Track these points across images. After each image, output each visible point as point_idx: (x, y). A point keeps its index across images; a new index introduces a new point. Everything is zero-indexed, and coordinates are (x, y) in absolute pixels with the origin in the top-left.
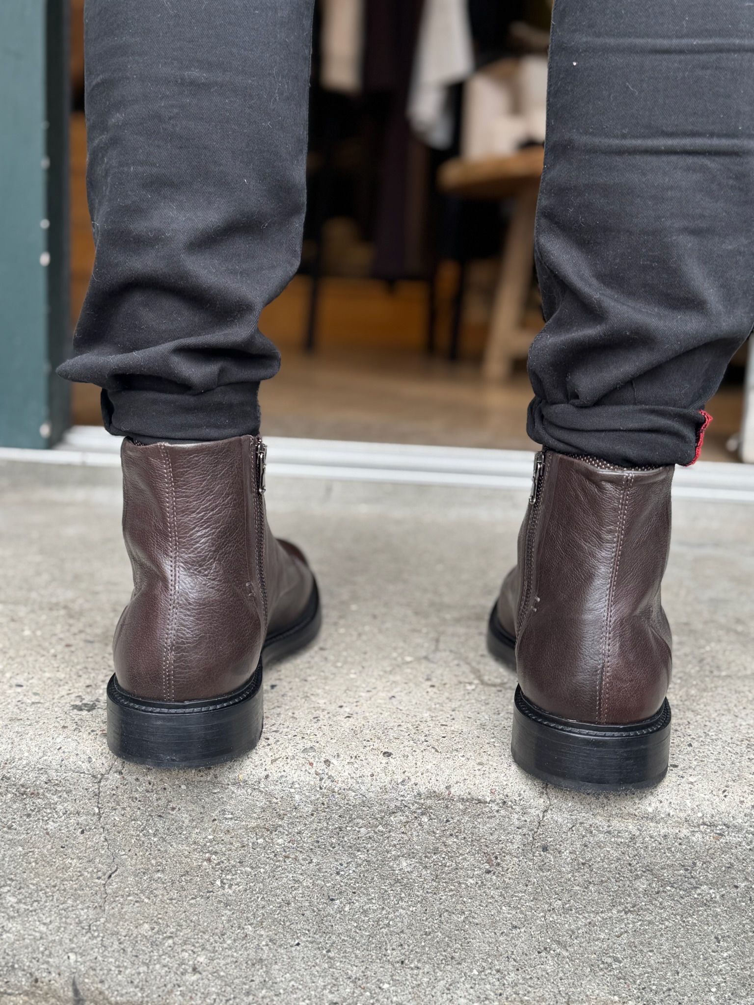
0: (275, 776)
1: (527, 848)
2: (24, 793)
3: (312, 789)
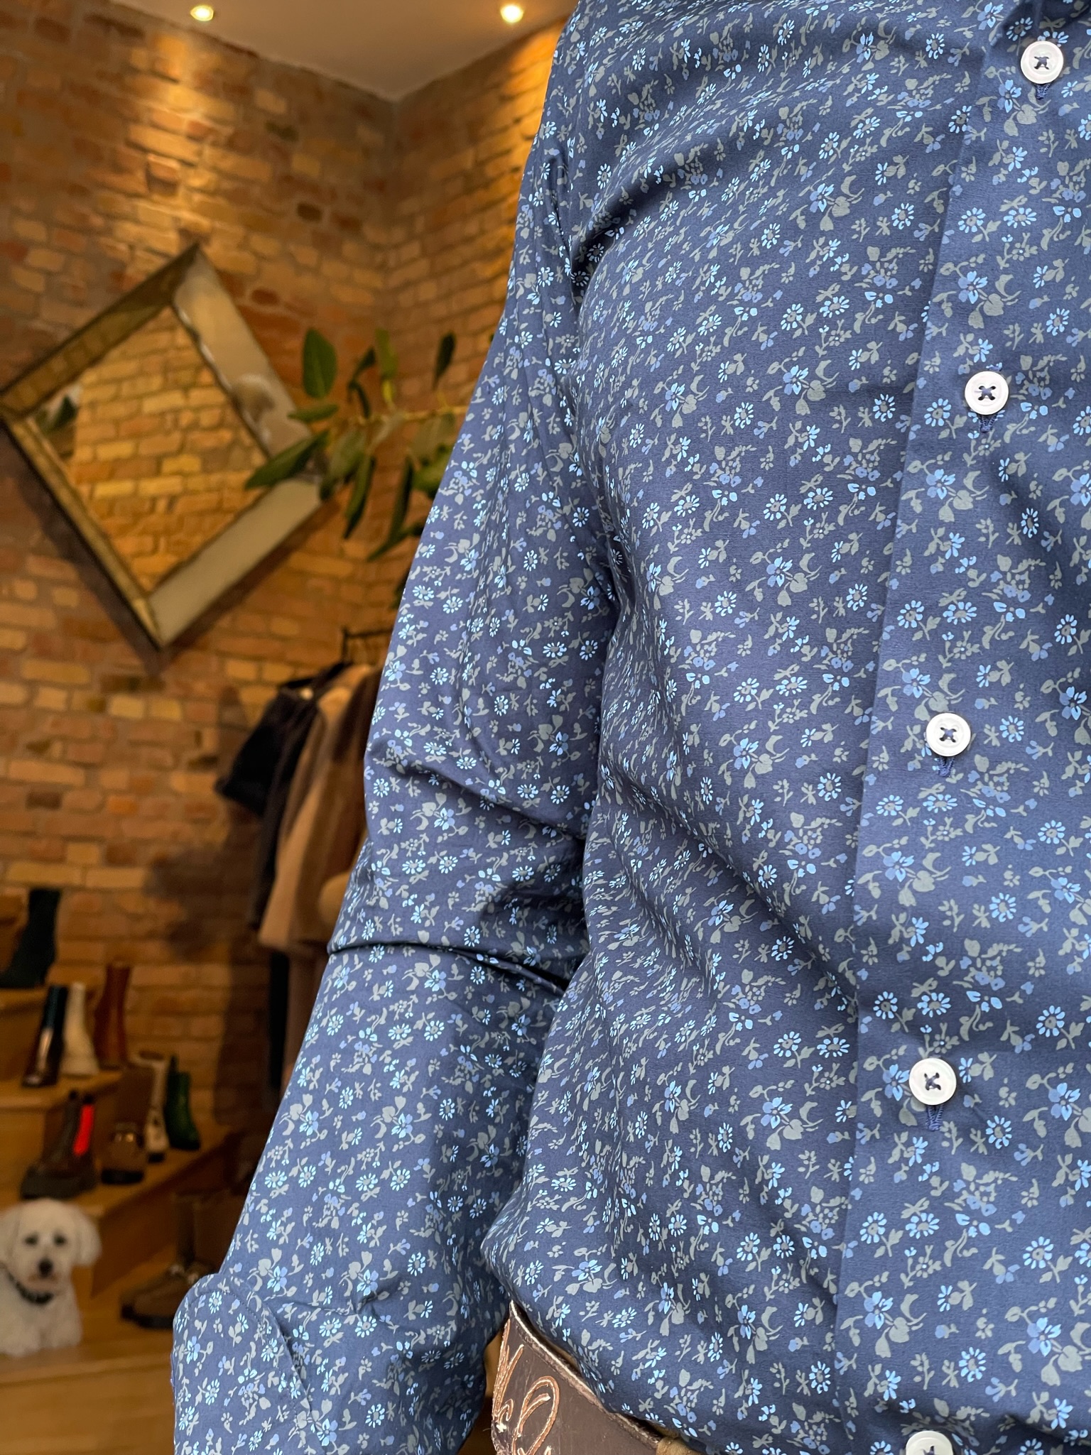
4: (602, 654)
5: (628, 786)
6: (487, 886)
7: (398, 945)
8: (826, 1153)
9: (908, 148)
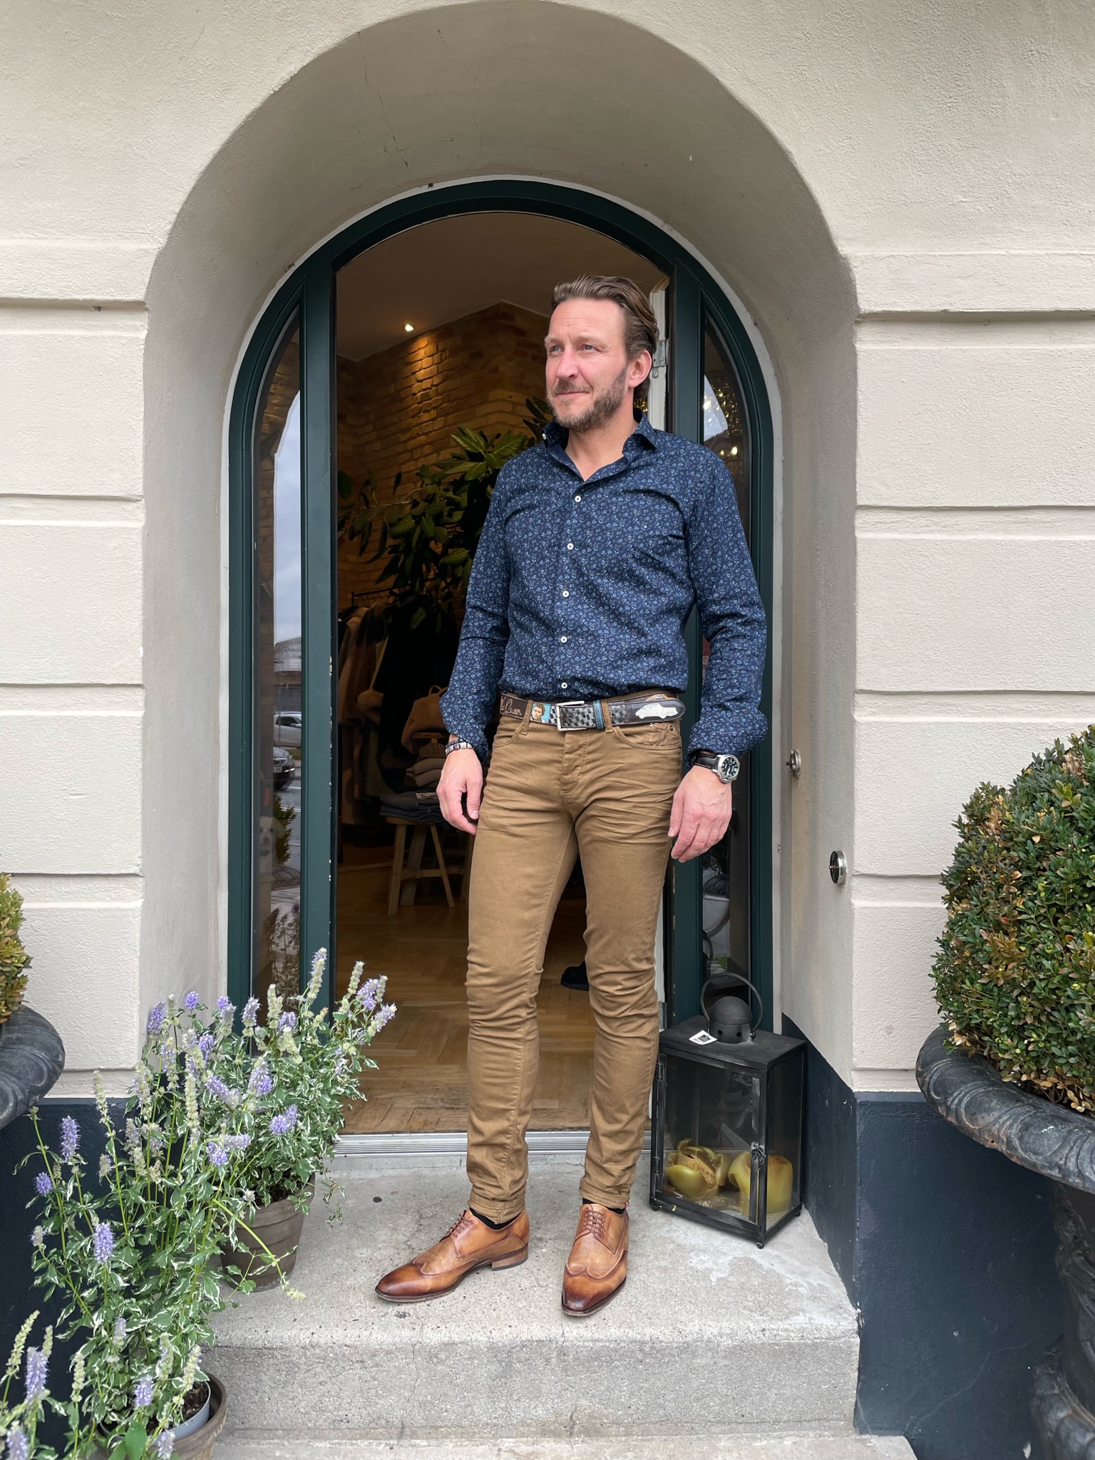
0: (474, 1339)
1: (559, 1355)
2: (388, 1353)
3: (486, 1343)
4: (508, 586)
5: (516, 605)
6: (489, 627)
7: (474, 637)
8: (550, 652)
9: (559, 510)
